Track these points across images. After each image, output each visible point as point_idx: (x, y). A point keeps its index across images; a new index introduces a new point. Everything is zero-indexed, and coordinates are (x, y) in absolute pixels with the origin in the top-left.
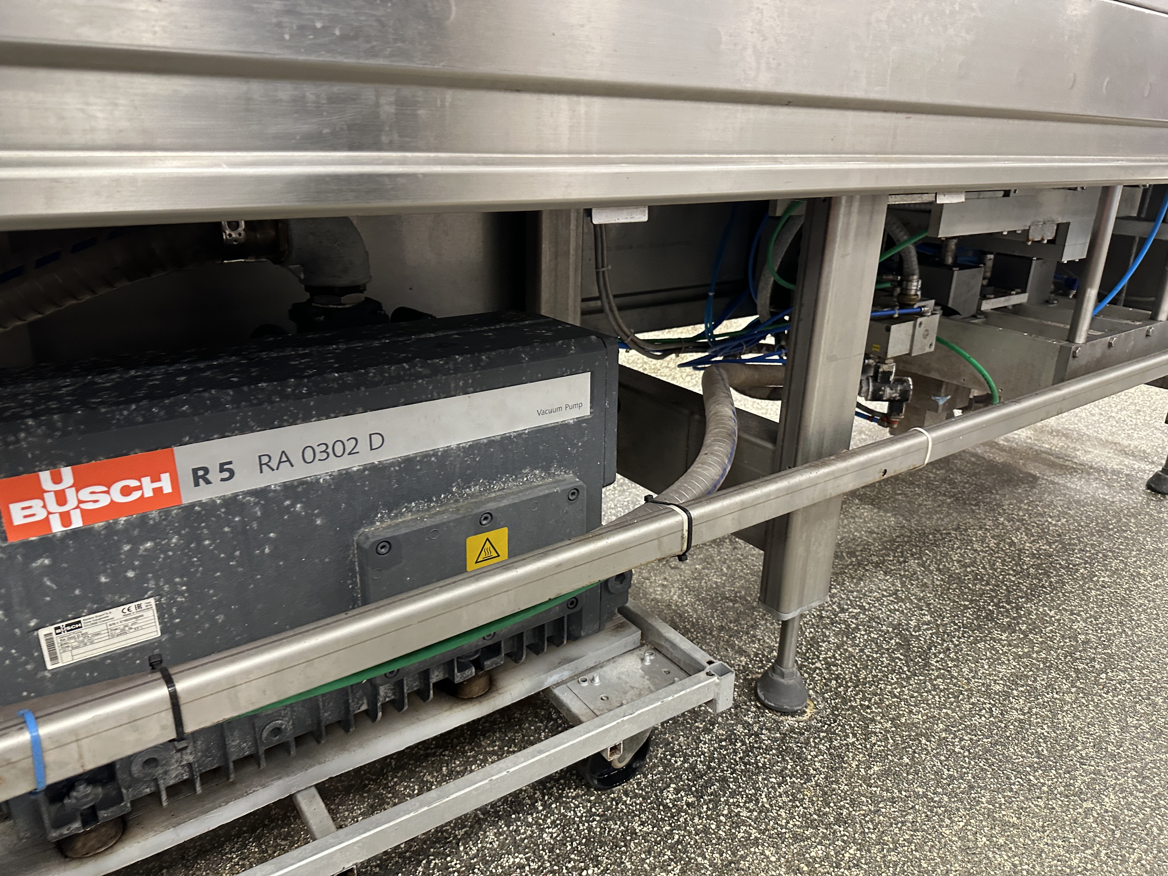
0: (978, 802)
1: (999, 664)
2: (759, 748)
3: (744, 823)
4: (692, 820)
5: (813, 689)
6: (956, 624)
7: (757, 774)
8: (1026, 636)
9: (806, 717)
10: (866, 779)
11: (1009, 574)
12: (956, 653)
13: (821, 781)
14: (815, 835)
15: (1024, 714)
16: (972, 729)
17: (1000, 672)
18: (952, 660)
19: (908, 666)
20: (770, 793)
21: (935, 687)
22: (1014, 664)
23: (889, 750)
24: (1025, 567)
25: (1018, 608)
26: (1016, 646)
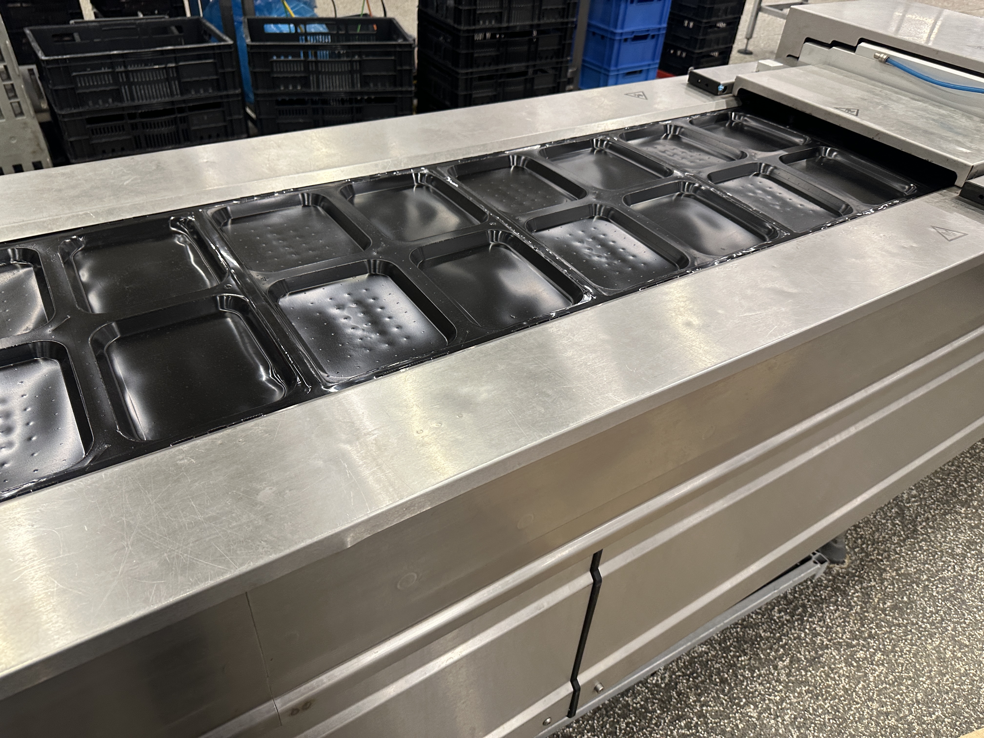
0: (947, 630)
1: (960, 533)
2: (821, 585)
3: (819, 634)
4: (791, 630)
5: (848, 545)
6: (932, 499)
7: (822, 603)
8: (977, 511)
9: (845, 566)
10: (884, 610)
11: (967, 457)
12: (933, 522)
13: (858, 610)
14: (858, 644)
15: (974, 571)
16: (943, 580)
17: (960, 538)
18: (931, 528)
19: (904, 531)
20: (830, 616)
21: (921, 548)
22: (969, 533)
23: (895, 592)
24: (977, 451)
25: (972, 487)
26: (970, 519)
